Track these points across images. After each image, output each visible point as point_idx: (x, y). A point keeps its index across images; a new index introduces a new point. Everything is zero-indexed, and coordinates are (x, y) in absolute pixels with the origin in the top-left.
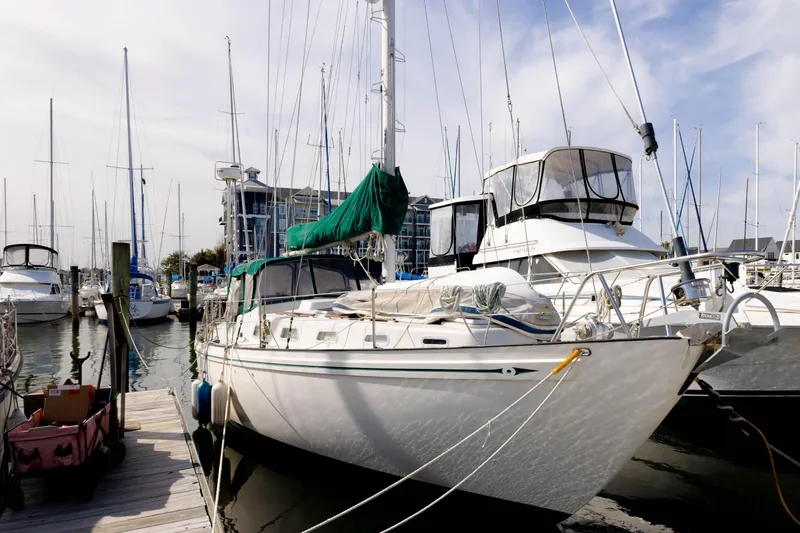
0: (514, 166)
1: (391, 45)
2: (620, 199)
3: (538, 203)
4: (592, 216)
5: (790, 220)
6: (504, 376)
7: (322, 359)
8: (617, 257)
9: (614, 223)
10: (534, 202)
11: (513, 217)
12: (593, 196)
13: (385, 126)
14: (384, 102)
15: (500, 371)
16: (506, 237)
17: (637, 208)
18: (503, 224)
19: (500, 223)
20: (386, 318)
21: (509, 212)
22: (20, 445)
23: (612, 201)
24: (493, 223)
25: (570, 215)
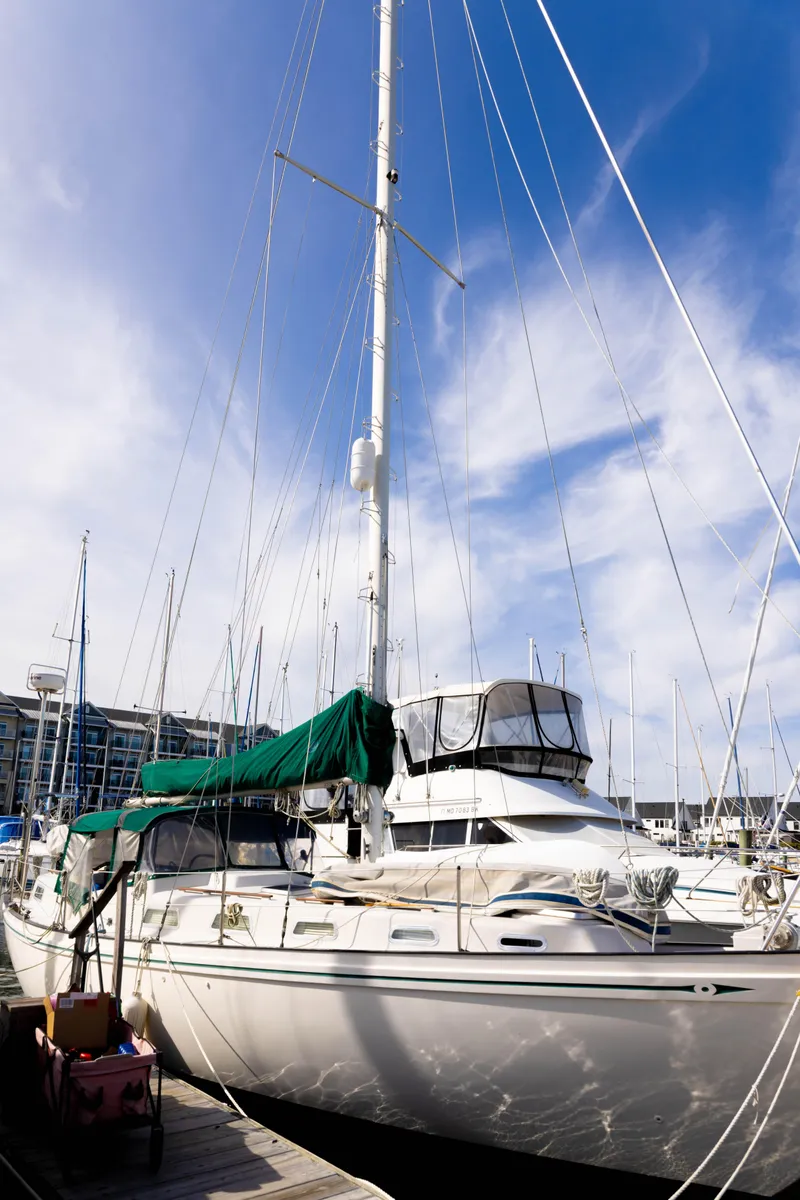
0: (438, 698)
1: (384, 544)
2: (576, 750)
3: (479, 750)
4: (546, 770)
5: (722, 783)
6: (698, 995)
7: (327, 963)
8: (589, 827)
9: (571, 780)
10: (472, 746)
11: (438, 764)
12: (547, 744)
13: (375, 642)
14: (374, 613)
15: (690, 988)
16: (428, 790)
17: (591, 760)
18: (424, 772)
19: (416, 769)
20: (416, 906)
21: (431, 757)
22: (83, 1083)
23: (567, 752)
24: (404, 768)
25: (516, 767)
